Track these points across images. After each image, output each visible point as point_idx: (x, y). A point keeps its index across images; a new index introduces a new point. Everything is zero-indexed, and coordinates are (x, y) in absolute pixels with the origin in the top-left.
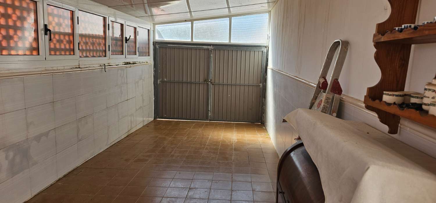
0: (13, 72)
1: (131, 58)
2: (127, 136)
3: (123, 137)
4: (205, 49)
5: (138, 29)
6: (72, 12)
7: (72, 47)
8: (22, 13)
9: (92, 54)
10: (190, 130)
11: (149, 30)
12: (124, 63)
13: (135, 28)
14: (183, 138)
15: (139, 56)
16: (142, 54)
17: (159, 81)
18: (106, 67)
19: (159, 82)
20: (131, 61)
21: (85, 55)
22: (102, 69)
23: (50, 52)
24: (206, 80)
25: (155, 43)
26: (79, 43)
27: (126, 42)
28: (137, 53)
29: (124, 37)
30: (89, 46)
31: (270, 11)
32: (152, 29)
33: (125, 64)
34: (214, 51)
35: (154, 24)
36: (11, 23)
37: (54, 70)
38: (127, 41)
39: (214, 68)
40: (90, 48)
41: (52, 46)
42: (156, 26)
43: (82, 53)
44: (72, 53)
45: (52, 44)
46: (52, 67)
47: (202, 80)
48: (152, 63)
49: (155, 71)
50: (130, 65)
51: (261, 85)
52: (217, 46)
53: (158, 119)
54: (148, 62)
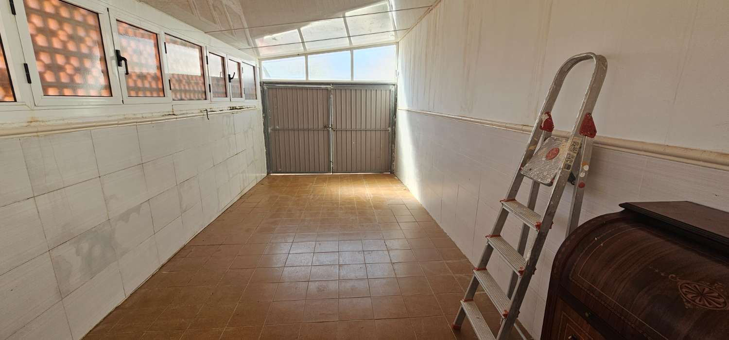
0: (71, 123)
1: (237, 102)
2: (240, 198)
3: (236, 200)
4: (323, 89)
5: (242, 65)
6: (155, 35)
7: (160, 86)
8: (74, 29)
9: (188, 97)
10: (314, 185)
11: (254, 67)
12: (230, 108)
13: (239, 64)
14: (309, 197)
15: (246, 99)
16: (248, 97)
17: (270, 129)
18: (208, 113)
19: (269, 131)
20: (237, 105)
21: (179, 97)
22: (204, 115)
23: (129, 92)
24: (326, 127)
25: (263, 84)
26: (169, 80)
27: (230, 82)
28: (244, 95)
29: (227, 74)
30: (184, 85)
31: (398, 42)
32: (258, 66)
33: (231, 110)
34: (334, 91)
35: (260, 60)
36: (57, 44)
37: (138, 118)
38: (232, 80)
39: (335, 112)
40: (185, 88)
41: (131, 84)
42: (263, 62)
43: (176, 94)
44: (162, 94)
45: (130, 80)
46: (134, 114)
47: (321, 126)
48: (260, 107)
49: (265, 118)
50: (236, 110)
51: (390, 129)
52: (337, 85)
53: (272, 174)
54: (256, 106)
